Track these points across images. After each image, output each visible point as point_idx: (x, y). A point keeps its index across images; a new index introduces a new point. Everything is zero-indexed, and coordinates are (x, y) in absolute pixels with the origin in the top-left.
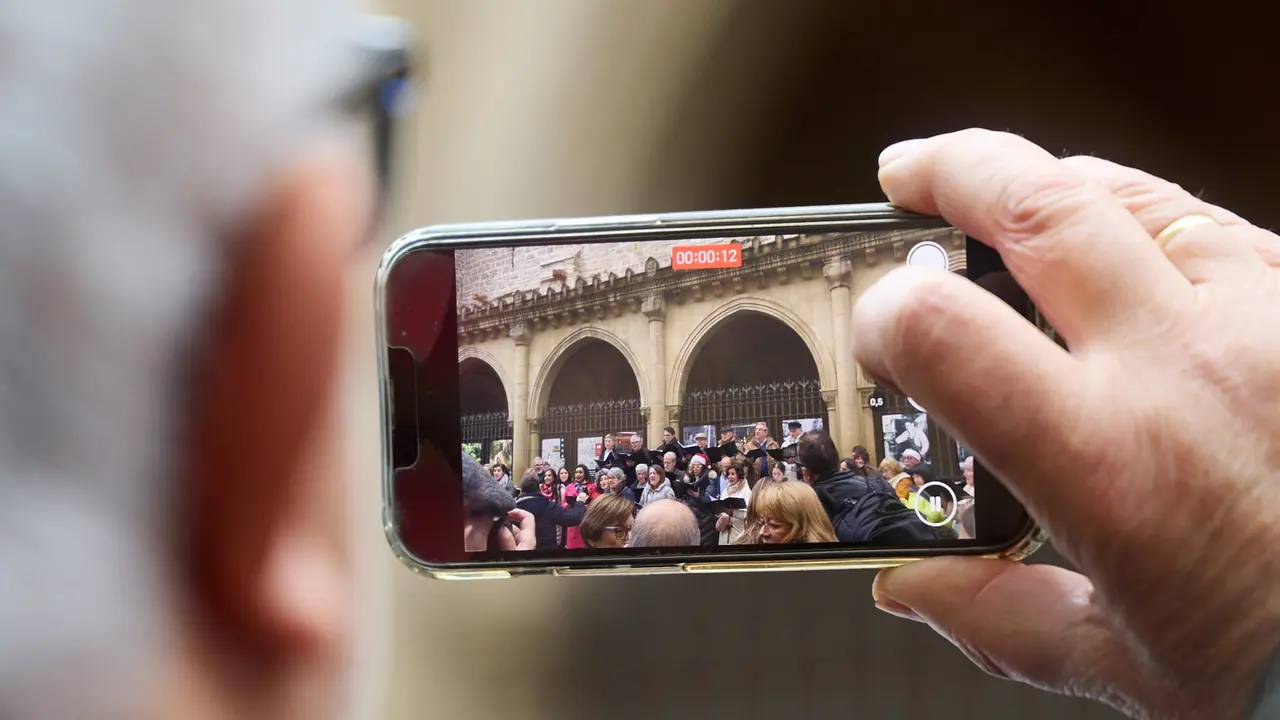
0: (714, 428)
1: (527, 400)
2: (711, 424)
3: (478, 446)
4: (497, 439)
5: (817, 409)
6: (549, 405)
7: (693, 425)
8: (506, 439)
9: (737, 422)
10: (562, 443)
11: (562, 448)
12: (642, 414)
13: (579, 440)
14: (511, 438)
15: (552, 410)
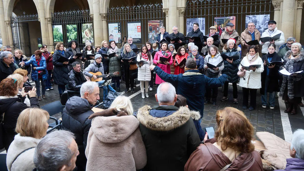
0: (204, 19)
1: (99, 4)
2: (203, 17)
3: (75, 26)
4: (85, 23)
5: (267, 10)
7: (192, 17)
8: (89, 23)
9: (219, 16)
10: (118, 25)
11: (119, 28)
12: (164, 11)
13: (128, 24)
14: (93, 23)
15: (113, 9)
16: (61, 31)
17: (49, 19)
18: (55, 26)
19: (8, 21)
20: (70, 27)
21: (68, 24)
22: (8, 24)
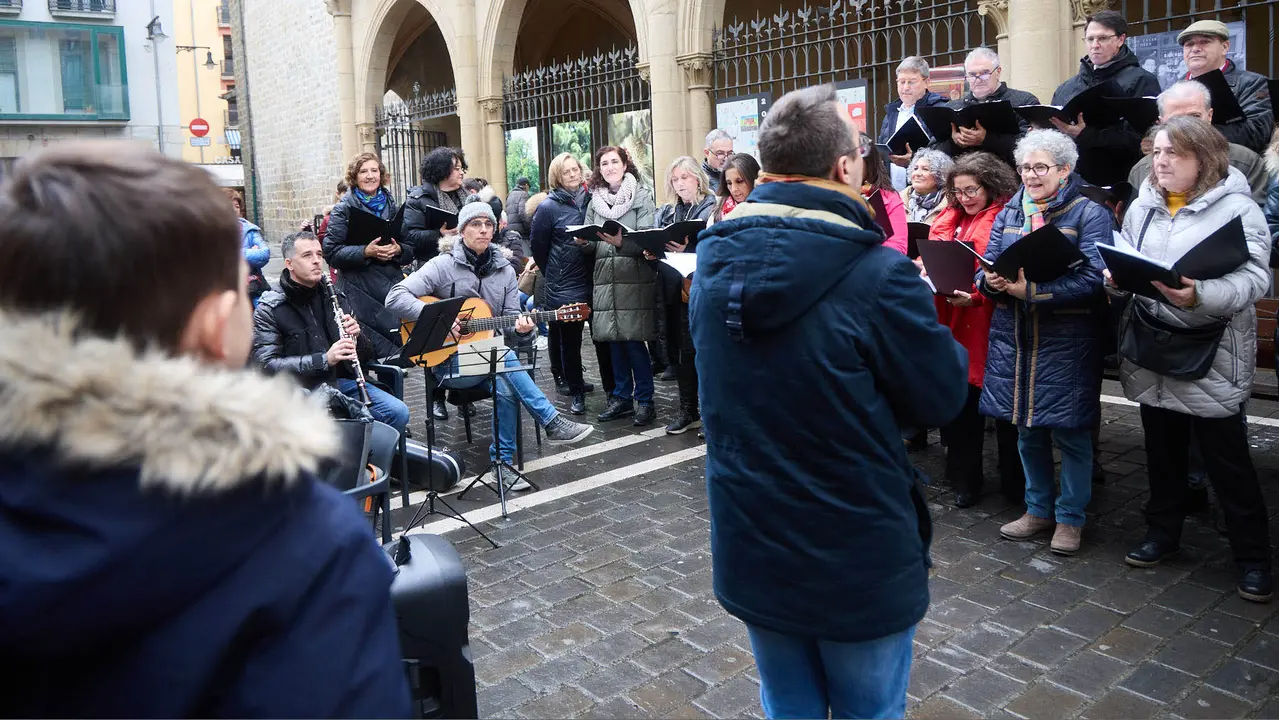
1: (674, 13)
3: (584, 126)
4: (620, 110)
6: (728, 20)
8: (637, 108)
10: (760, 108)
14: (647, 105)
15: (735, 31)
16: (533, 153)
17: (490, 105)
18: (512, 132)
19: (366, 124)
20: (564, 132)
21: (560, 122)
22: (368, 136)
